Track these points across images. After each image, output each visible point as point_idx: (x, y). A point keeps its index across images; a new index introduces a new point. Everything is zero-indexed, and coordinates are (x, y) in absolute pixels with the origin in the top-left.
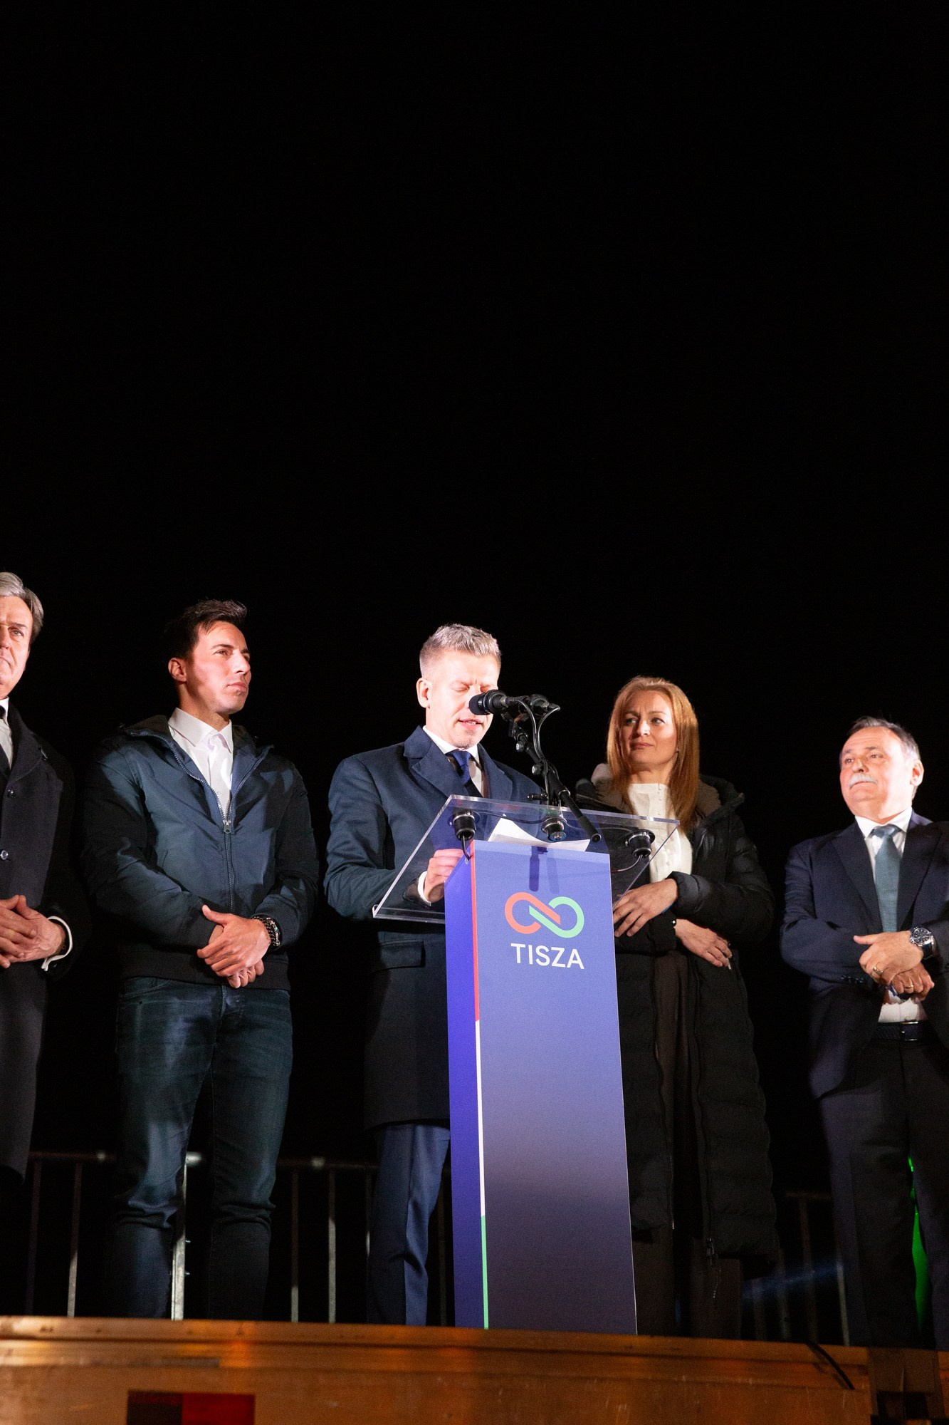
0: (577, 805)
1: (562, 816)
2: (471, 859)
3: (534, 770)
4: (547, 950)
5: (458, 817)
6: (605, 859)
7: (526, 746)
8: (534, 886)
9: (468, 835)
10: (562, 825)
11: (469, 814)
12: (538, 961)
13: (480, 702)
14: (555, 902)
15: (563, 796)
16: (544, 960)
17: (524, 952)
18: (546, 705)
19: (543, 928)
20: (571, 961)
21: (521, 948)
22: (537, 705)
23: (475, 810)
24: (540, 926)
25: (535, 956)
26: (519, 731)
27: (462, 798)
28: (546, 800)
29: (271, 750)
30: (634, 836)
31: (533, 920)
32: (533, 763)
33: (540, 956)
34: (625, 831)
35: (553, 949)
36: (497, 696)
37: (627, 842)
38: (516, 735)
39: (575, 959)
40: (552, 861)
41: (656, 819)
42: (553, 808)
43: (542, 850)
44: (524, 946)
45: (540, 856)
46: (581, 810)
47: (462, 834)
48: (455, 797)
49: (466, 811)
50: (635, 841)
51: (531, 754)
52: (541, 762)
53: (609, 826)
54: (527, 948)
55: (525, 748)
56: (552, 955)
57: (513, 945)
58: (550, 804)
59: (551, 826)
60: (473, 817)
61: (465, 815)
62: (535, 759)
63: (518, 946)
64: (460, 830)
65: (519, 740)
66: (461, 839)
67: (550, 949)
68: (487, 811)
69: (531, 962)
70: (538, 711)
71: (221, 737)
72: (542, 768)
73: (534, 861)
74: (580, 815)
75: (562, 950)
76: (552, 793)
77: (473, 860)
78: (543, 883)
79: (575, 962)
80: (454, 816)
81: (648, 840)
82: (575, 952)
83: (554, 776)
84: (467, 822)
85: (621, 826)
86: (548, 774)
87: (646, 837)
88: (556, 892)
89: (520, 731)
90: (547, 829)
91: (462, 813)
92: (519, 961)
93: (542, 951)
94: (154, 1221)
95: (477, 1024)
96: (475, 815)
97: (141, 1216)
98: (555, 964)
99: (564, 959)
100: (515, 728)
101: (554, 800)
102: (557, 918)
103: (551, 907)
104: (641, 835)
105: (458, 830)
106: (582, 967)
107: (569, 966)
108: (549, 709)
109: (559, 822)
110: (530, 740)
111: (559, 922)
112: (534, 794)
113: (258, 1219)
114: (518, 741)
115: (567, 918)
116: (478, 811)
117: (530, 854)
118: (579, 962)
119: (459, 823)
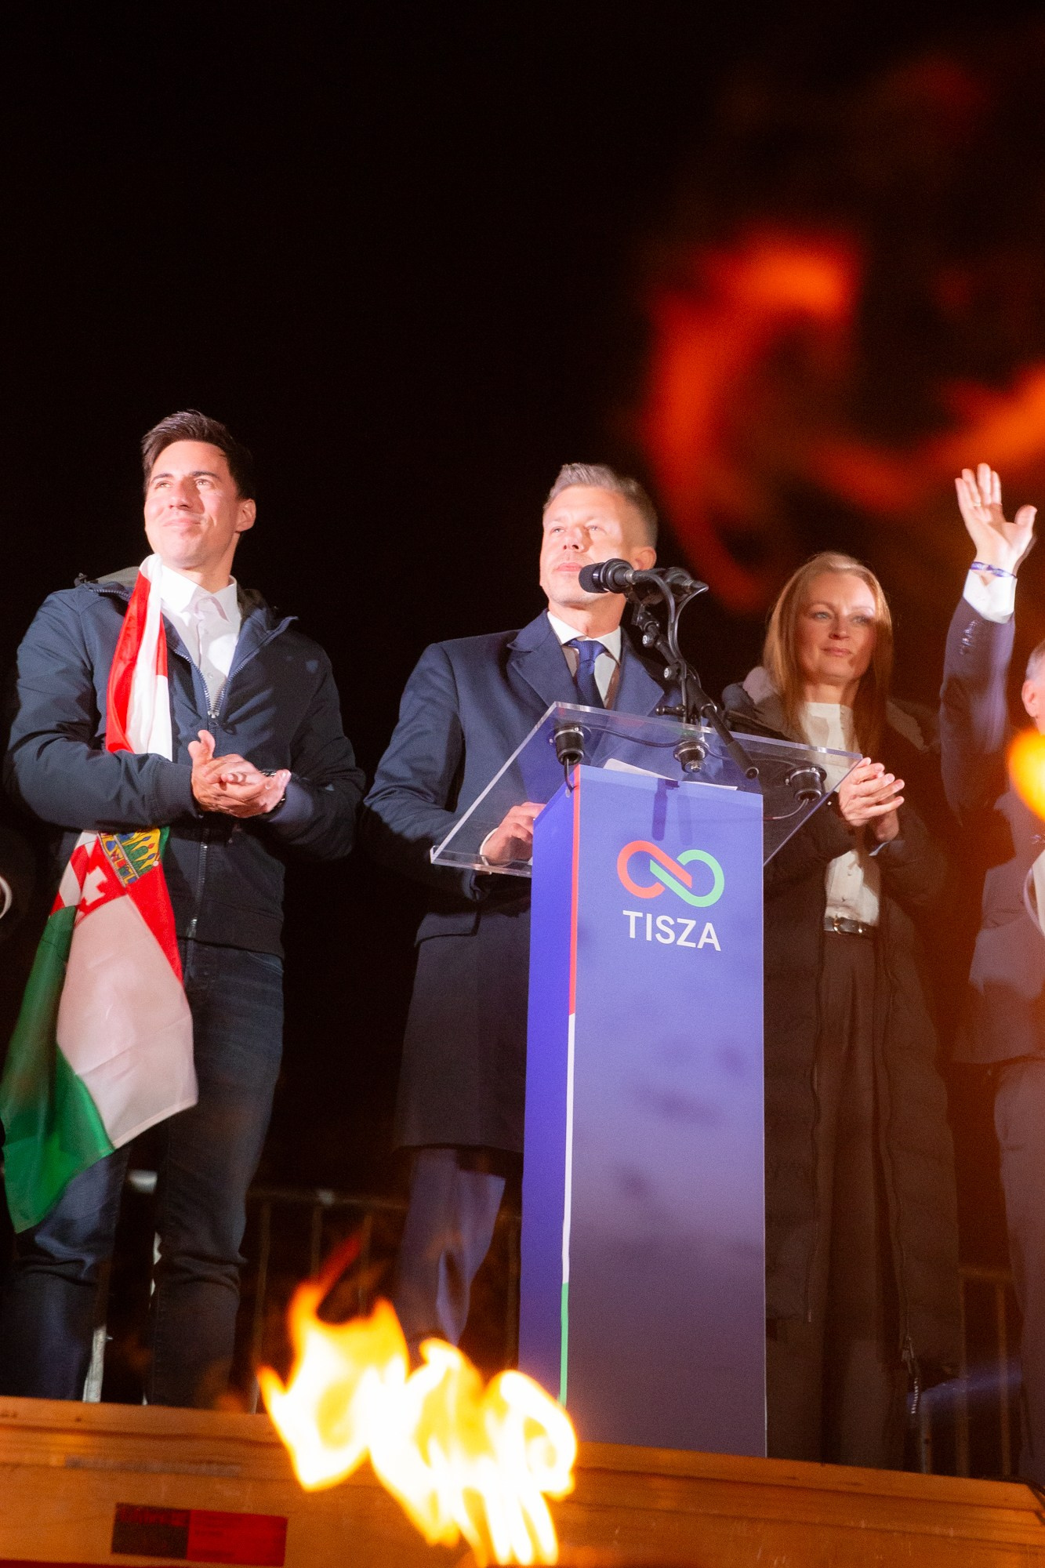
0: (727, 725)
1: (703, 739)
2: (575, 791)
3: (667, 673)
4: (672, 922)
5: (561, 733)
6: (755, 801)
7: (656, 639)
8: (658, 834)
9: (573, 757)
10: (703, 751)
11: (577, 729)
12: (658, 936)
13: (596, 575)
14: (687, 857)
15: (707, 711)
16: (666, 936)
17: (641, 923)
18: (688, 583)
19: (668, 891)
20: (704, 940)
21: (637, 918)
22: (676, 582)
23: (586, 724)
24: (663, 889)
25: (655, 930)
26: (647, 618)
27: (569, 706)
28: (682, 716)
29: (292, 622)
30: (798, 773)
31: (655, 879)
32: (666, 664)
33: (662, 930)
34: (787, 764)
35: (680, 920)
36: (620, 568)
37: (787, 780)
38: (642, 623)
39: (710, 935)
40: (683, 799)
41: (830, 751)
42: (692, 728)
43: (673, 785)
44: (640, 915)
45: (669, 792)
46: (731, 732)
47: (566, 756)
48: (560, 704)
49: (573, 725)
50: (800, 779)
51: (664, 651)
52: (677, 663)
53: (767, 756)
54: (644, 918)
55: (656, 642)
56: (679, 929)
57: (625, 913)
58: (688, 721)
59: (688, 752)
60: (582, 734)
61: (572, 731)
62: (668, 658)
63: (633, 915)
64: (564, 751)
65: (647, 630)
66: (563, 763)
67: (675, 920)
68: (604, 727)
69: (649, 937)
70: (677, 589)
71: (215, 601)
72: (679, 671)
73: (660, 798)
74: (731, 739)
75: (692, 924)
76: (691, 707)
77: (577, 793)
78: (671, 830)
79: (709, 941)
80: (556, 731)
81: (818, 779)
82: (709, 927)
83: (694, 683)
84: (574, 740)
85: (784, 758)
86: (686, 680)
87: (814, 775)
88: (688, 844)
89: (649, 618)
90: (682, 756)
91: (567, 727)
92: (632, 935)
93: (665, 923)
94: (70, 1270)
95: (572, 1018)
96: (585, 731)
97: (51, 1264)
98: (681, 942)
99: (695, 936)
100: (642, 614)
101: (693, 716)
102: (688, 879)
103: (679, 863)
104: (808, 771)
105: (561, 750)
106: (718, 948)
107: (700, 946)
108: (693, 589)
109: (699, 747)
110: (663, 631)
111: (690, 885)
112: (666, 707)
113: (223, 1279)
114: (646, 632)
115: (700, 879)
116: (589, 725)
117: (655, 788)
118: (714, 941)
119: (563, 741)
